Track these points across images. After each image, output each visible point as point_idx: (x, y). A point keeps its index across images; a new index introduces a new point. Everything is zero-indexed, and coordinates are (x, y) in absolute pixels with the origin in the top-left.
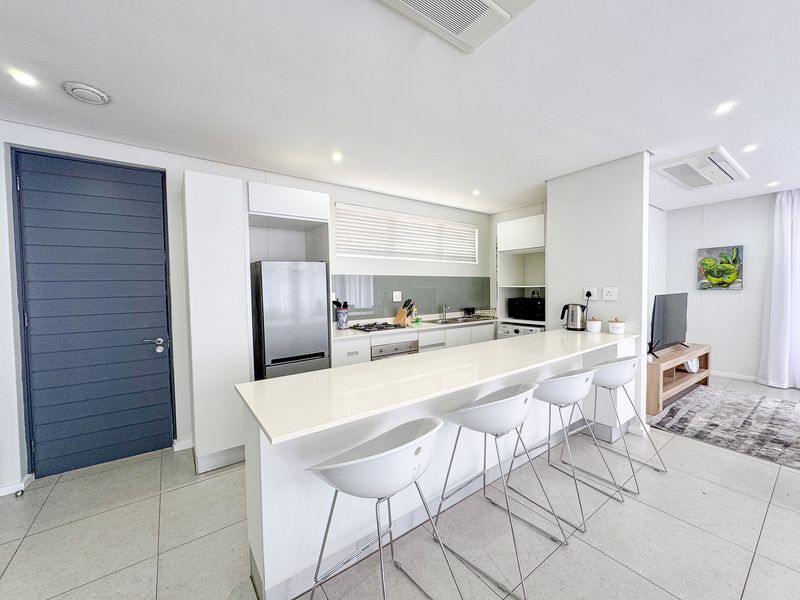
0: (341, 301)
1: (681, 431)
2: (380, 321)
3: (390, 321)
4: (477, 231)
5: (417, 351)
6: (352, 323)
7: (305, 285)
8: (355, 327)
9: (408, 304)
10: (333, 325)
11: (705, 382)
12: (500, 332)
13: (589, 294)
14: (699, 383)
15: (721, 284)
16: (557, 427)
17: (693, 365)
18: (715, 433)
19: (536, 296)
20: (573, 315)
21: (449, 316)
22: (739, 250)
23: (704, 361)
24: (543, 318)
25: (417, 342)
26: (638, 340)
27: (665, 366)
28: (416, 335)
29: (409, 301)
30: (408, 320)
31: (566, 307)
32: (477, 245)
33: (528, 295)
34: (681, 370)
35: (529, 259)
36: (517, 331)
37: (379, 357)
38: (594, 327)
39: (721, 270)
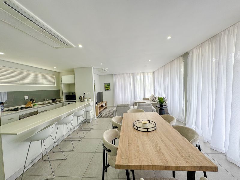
1: (101, 117)
2: (19, 107)
3: (24, 106)
4: (55, 76)
5: (38, 114)
8: (8, 110)
9: (32, 100)
11: (106, 108)
12: (64, 104)
13: (84, 94)
14: (105, 108)
15: (108, 90)
16: (79, 122)
17: (104, 105)
18: (106, 116)
19: (73, 94)
20: (82, 98)
21: (47, 102)
22: (110, 83)
23: (106, 104)
24: (75, 100)
25: (37, 111)
26: (93, 102)
27: (99, 106)
28: (37, 109)
29: (32, 99)
30: (32, 105)
31: (80, 97)
32: (55, 80)
33: (71, 94)
34: (102, 106)
35: (71, 85)
36: (69, 104)
37: (22, 119)
38: (86, 100)
39: (107, 87)
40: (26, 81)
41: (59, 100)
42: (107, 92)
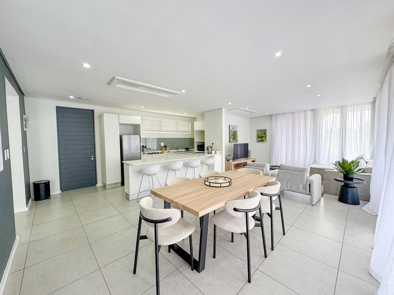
0: (144, 146)
2: (157, 152)
3: (160, 152)
4: (190, 123)
6: (147, 152)
7: (132, 141)
8: (148, 153)
9: (165, 146)
10: (142, 153)
13: (213, 144)
15: (262, 141)
20: (209, 149)
22: (265, 130)
26: (222, 155)
30: (165, 151)
32: (190, 127)
33: (202, 144)
39: (262, 136)
40: (163, 129)
41: (193, 149)
42: (261, 144)
